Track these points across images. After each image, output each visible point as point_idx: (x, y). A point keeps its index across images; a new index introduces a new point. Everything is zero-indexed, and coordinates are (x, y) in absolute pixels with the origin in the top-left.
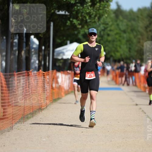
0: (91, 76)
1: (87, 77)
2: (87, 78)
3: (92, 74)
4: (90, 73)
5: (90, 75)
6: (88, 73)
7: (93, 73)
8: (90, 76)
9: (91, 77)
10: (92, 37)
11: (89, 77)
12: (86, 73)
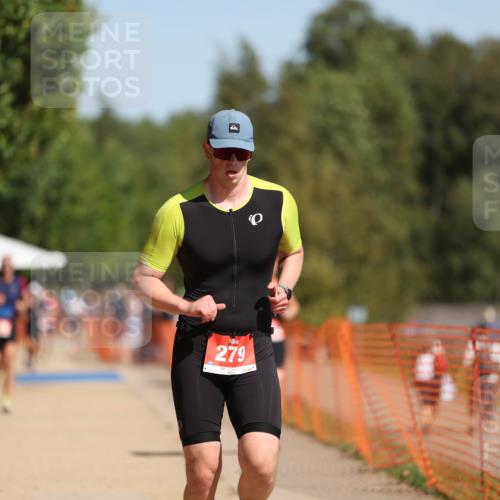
0: (237, 356)
1: (212, 359)
2: (209, 368)
3: (243, 348)
4: (233, 341)
5: (230, 352)
6: (219, 343)
7: (245, 344)
8: (227, 358)
9: (235, 364)
11: (221, 364)
12: (211, 342)
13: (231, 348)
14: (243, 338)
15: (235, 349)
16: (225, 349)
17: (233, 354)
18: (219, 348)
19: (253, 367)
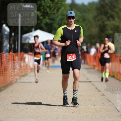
0: (73, 57)
2: (68, 60)
4: (71, 55)
5: (71, 57)
6: (69, 55)
8: (71, 58)
10: (71, 20)
13: (71, 56)
14: (73, 54)
15: (72, 56)
16: (70, 56)
17: (72, 57)
18: (69, 56)
19: (75, 59)
